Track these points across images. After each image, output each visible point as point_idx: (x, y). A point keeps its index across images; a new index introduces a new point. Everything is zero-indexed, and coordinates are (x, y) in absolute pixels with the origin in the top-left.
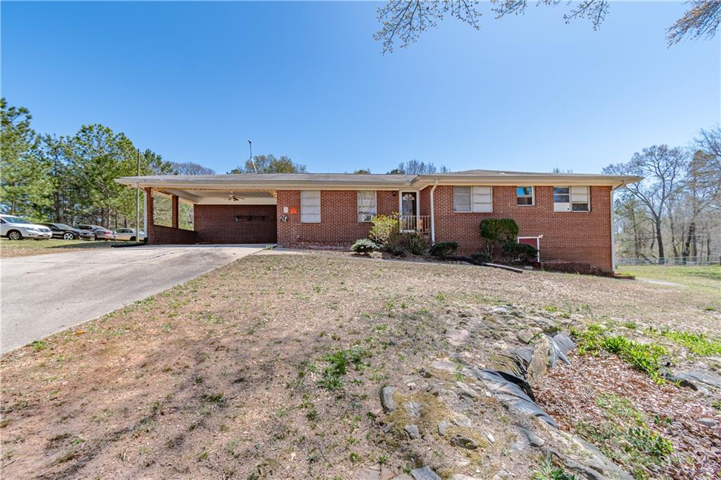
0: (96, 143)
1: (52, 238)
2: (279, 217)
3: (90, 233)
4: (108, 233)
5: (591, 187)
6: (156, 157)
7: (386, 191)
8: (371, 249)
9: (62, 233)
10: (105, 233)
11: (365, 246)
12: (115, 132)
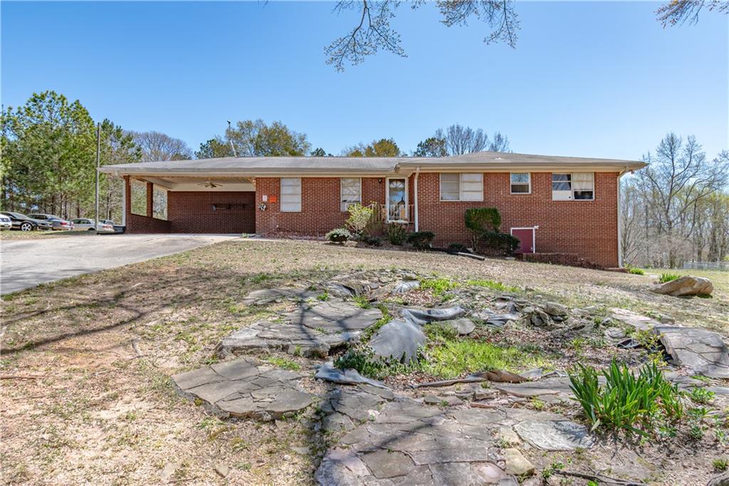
0: (47, 114)
1: (12, 229)
2: (258, 206)
3: (48, 224)
4: (65, 224)
5: (595, 173)
6: (115, 128)
7: (372, 178)
8: (344, 238)
9: (19, 223)
10: (61, 224)
11: (338, 235)
12: (70, 101)
